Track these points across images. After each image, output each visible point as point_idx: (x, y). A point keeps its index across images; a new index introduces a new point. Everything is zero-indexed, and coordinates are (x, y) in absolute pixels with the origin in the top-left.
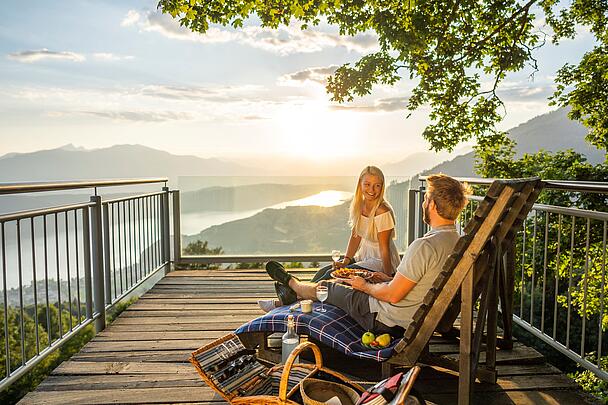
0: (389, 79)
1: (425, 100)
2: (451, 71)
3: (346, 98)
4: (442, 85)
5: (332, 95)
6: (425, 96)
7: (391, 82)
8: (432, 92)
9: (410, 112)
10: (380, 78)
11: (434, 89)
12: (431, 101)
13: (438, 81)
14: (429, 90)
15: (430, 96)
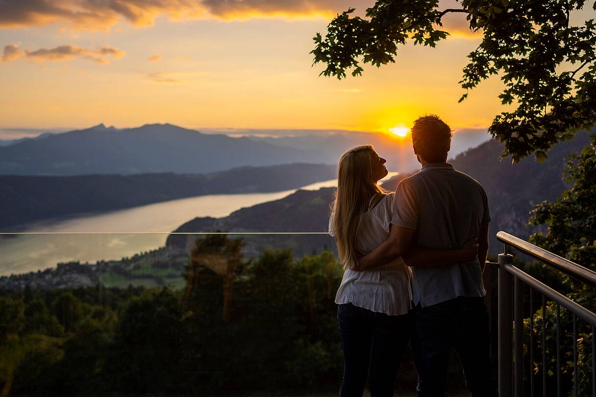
0: (427, 36)
1: (492, 71)
2: (538, 20)
3: (349, 70)
4: (521, 43)
5: (324, 65)
6: (492, 64)
7: (431, 42)
8: (503, 56)
9: (465, 91)
10: (411, 34)
11: (508, 51)
12: (502, 72)
13: (516, 37)
14: (498, 53)
15: (500, 64)
